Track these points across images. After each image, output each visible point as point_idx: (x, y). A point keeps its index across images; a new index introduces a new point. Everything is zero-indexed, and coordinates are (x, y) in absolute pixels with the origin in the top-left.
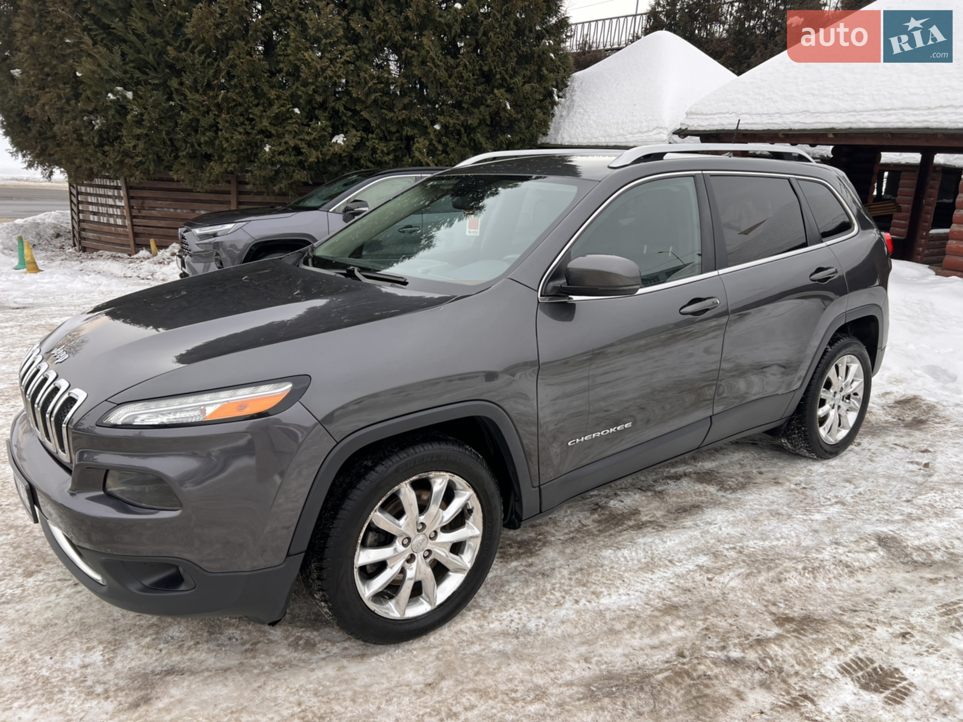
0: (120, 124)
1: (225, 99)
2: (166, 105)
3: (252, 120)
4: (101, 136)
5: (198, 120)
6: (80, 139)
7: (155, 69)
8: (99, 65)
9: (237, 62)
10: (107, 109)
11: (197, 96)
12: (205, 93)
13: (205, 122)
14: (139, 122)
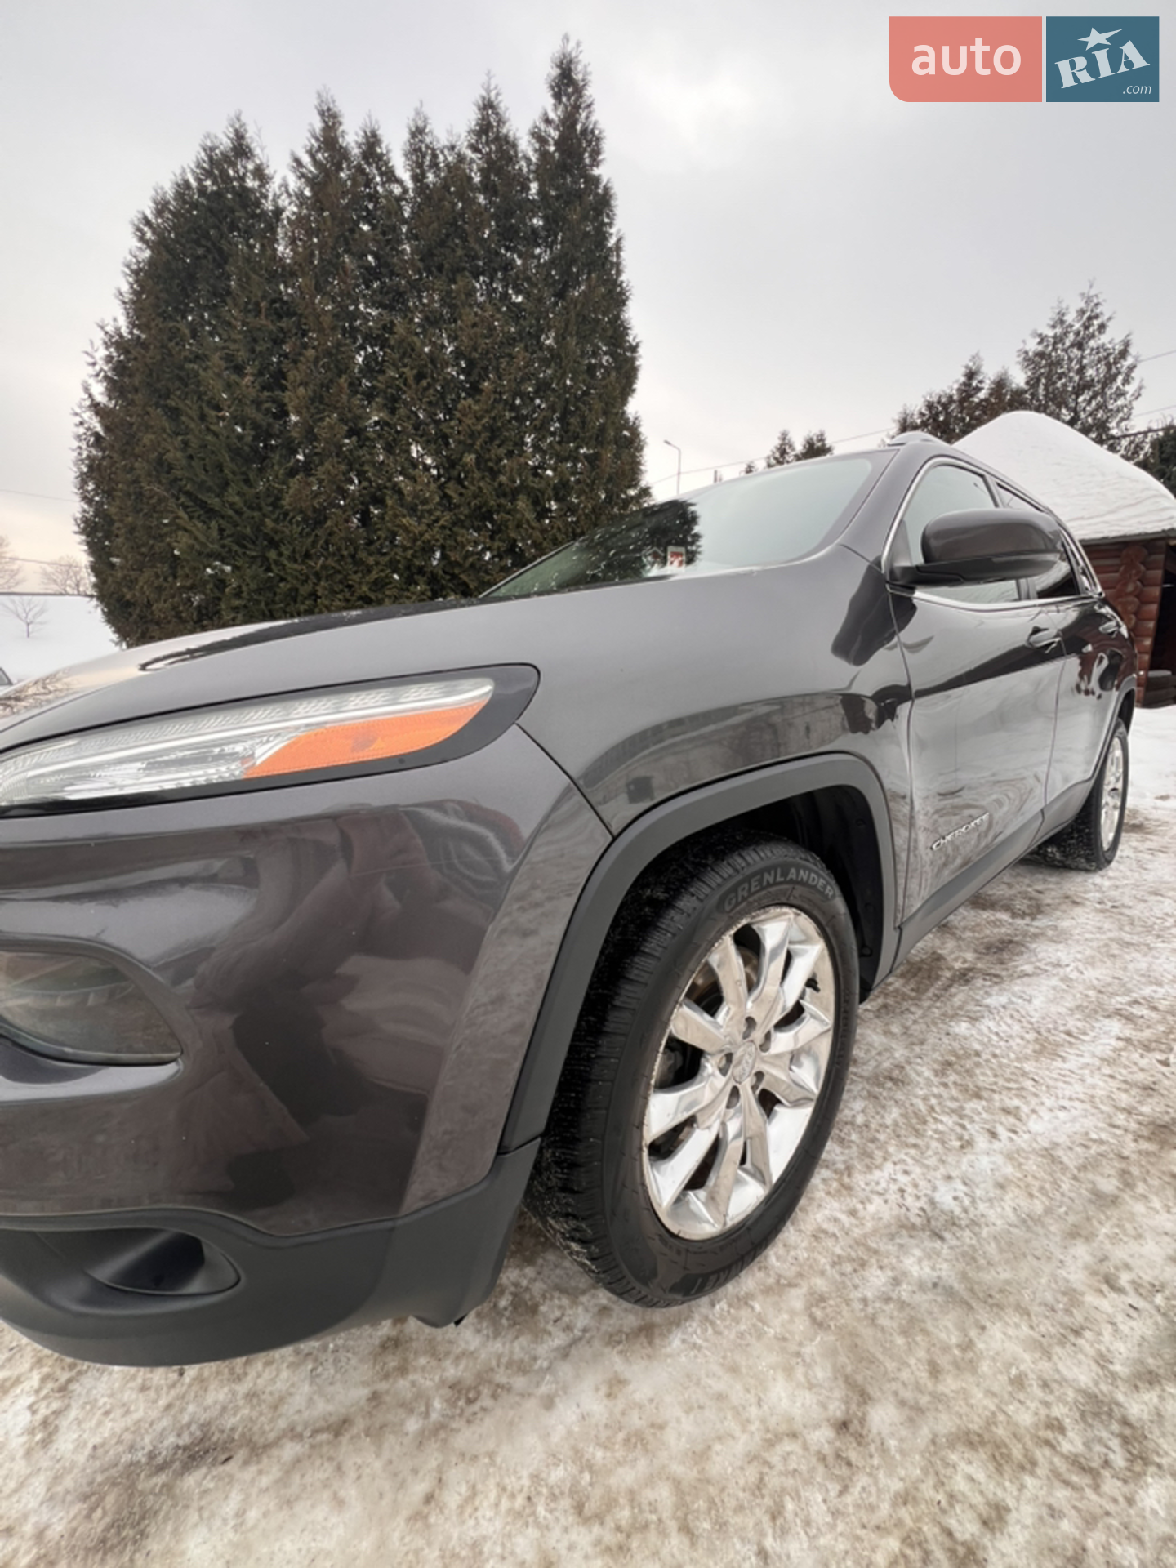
0: (219, 599)
1: (324, 567)
2: (265, 576)
3: (350, 587)
4: (199, 612)
5: (297, 590)
6: (178, 615)
7: (253, 542)
8: (196, 539)
9: (335, 529)
10: (205, 583)
11: (296, 566)
12: (303, 563)
13: (304, 590)
14: (238, 594)
